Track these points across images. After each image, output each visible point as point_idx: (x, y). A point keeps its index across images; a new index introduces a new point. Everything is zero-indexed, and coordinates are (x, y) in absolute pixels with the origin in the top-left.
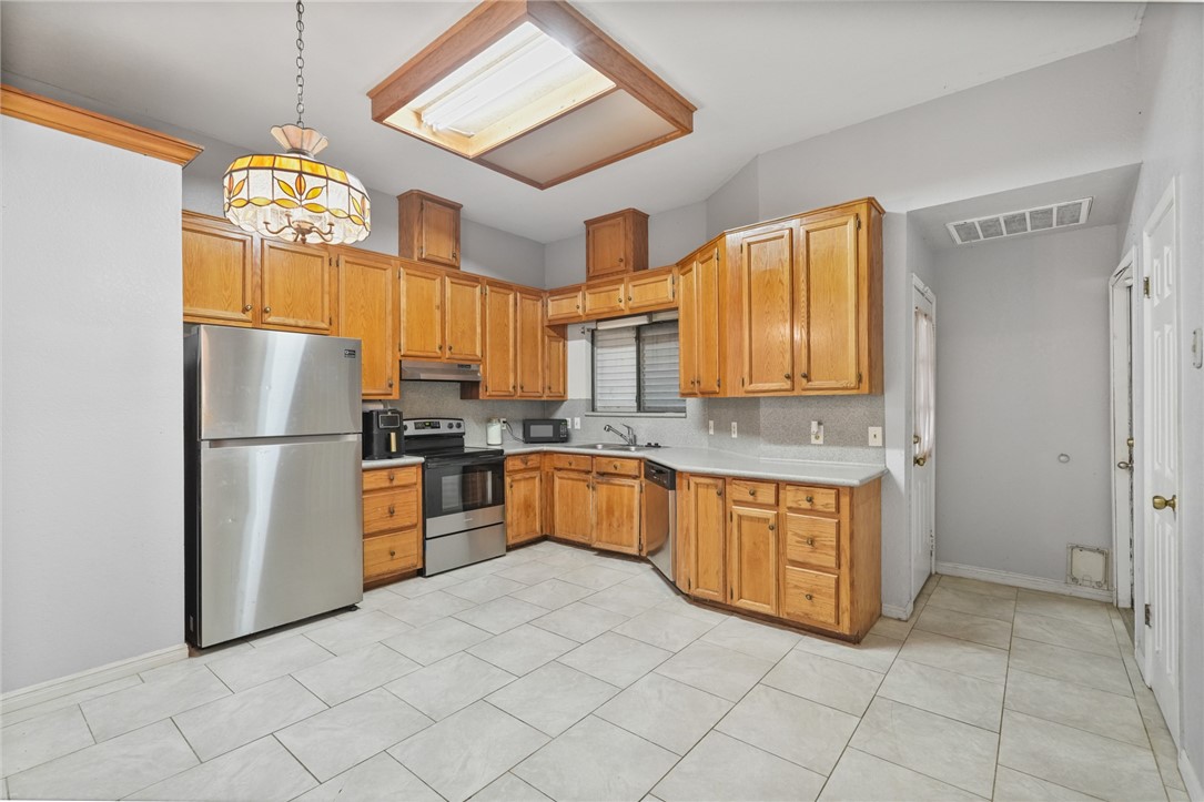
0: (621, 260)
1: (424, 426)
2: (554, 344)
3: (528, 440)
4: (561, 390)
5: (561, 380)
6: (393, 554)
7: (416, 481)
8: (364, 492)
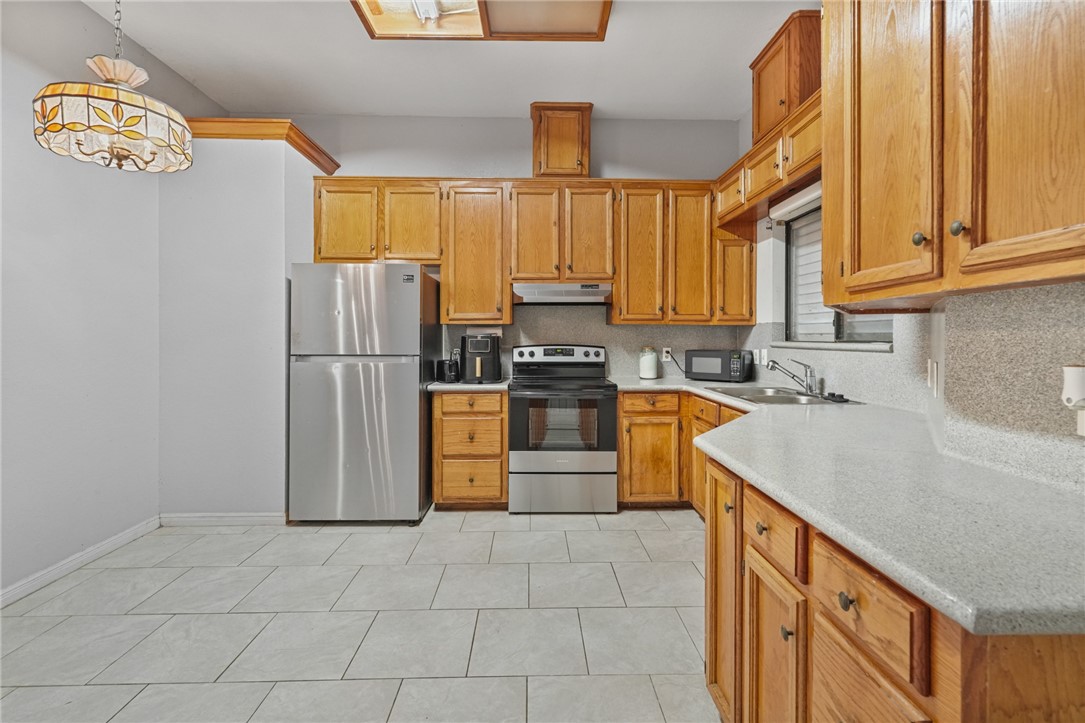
0: (782, 102)
1: (555, 353)
2: (732, 251)
3: (692, 376)
4: (745, 311)
5: (745, 297)
6: (471, 480)
7: (499, 409)
8: (444, 414)
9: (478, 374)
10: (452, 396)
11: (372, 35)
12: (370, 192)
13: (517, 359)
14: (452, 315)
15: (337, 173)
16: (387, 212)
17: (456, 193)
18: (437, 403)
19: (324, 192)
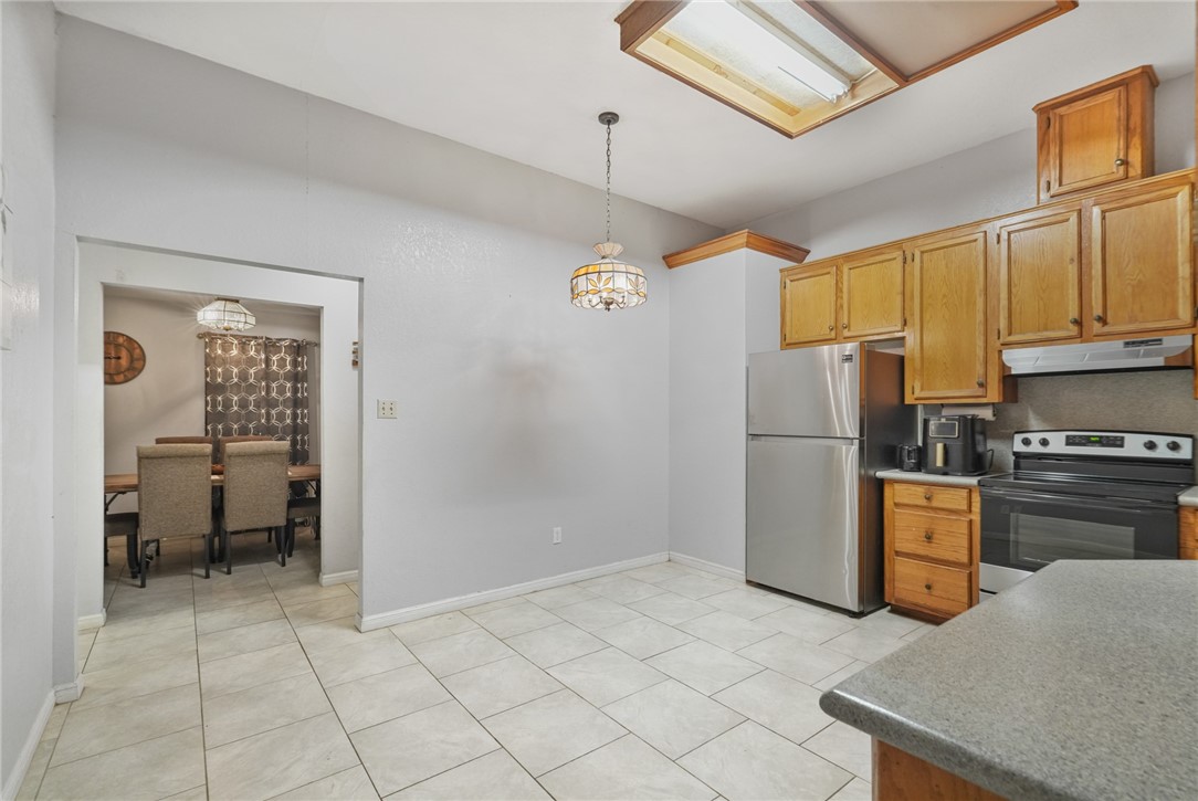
1: (1087, 441)
6: (929, 588)
7: (965, 508)
8: (896, 505)
9: (939, 463)
10: (904, 486)
11: (790, 136)
12: (829, 273)
13: (1019, 447)
14: (918, 393)
15: (809, 259)
16: (845, 290)
17: (922, 252)
18: (888, 491)
19: (788, 282)
